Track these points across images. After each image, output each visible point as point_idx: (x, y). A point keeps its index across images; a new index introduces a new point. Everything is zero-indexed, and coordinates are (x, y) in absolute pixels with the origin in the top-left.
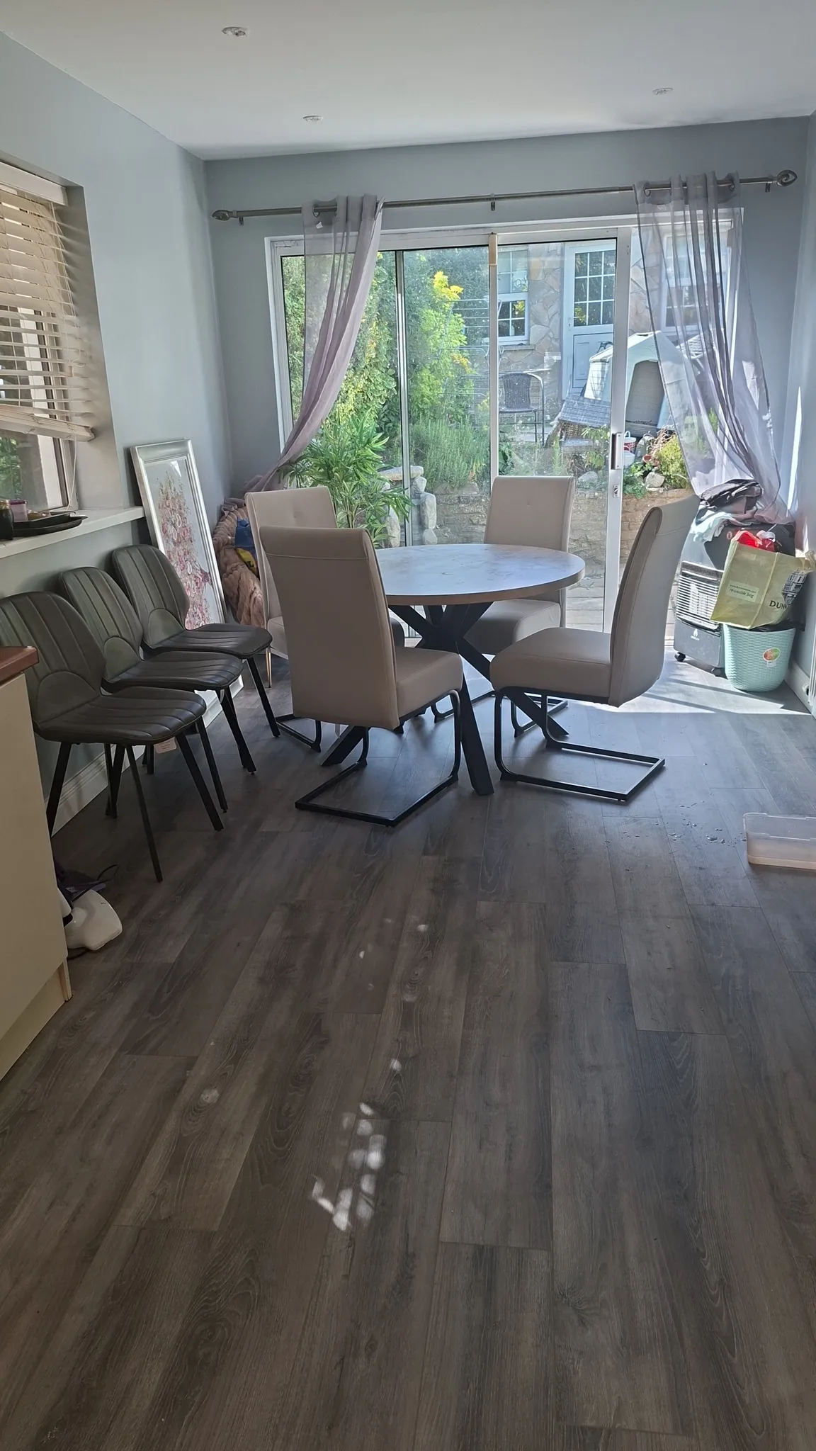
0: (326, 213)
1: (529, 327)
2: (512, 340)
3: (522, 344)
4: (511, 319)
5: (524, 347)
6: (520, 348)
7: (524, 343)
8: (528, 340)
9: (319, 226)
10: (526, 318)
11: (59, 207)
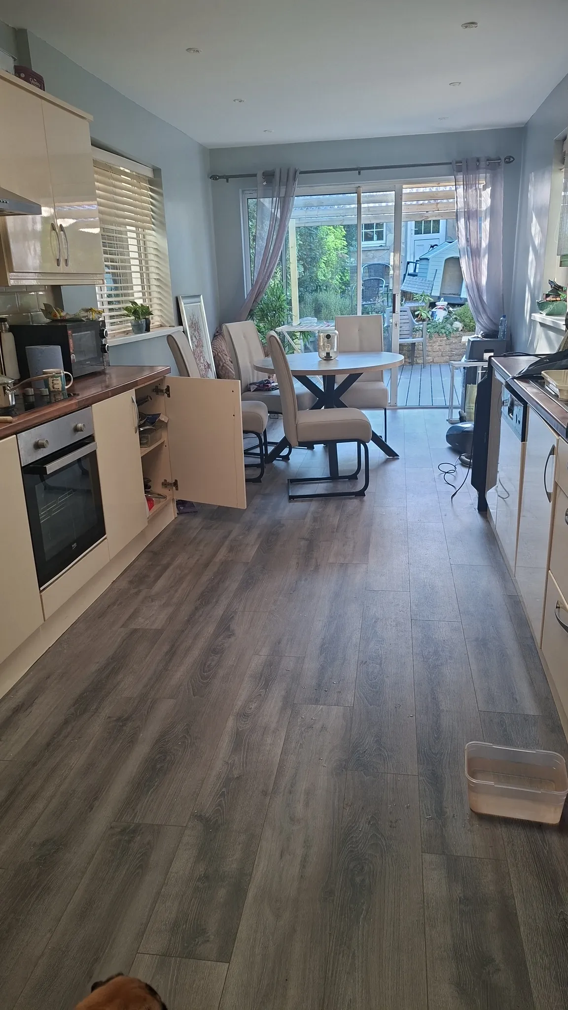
0: (269, 176)
1: (386, 236)
2: (375, 243)
3: (381, 246)
4: (375, 230)
5: (382, 248)
6: (380, 248)
7: (383, 245)
8: (386, 243)
9: (265, 183)
10: (384, 230)
11: (149, 179)
